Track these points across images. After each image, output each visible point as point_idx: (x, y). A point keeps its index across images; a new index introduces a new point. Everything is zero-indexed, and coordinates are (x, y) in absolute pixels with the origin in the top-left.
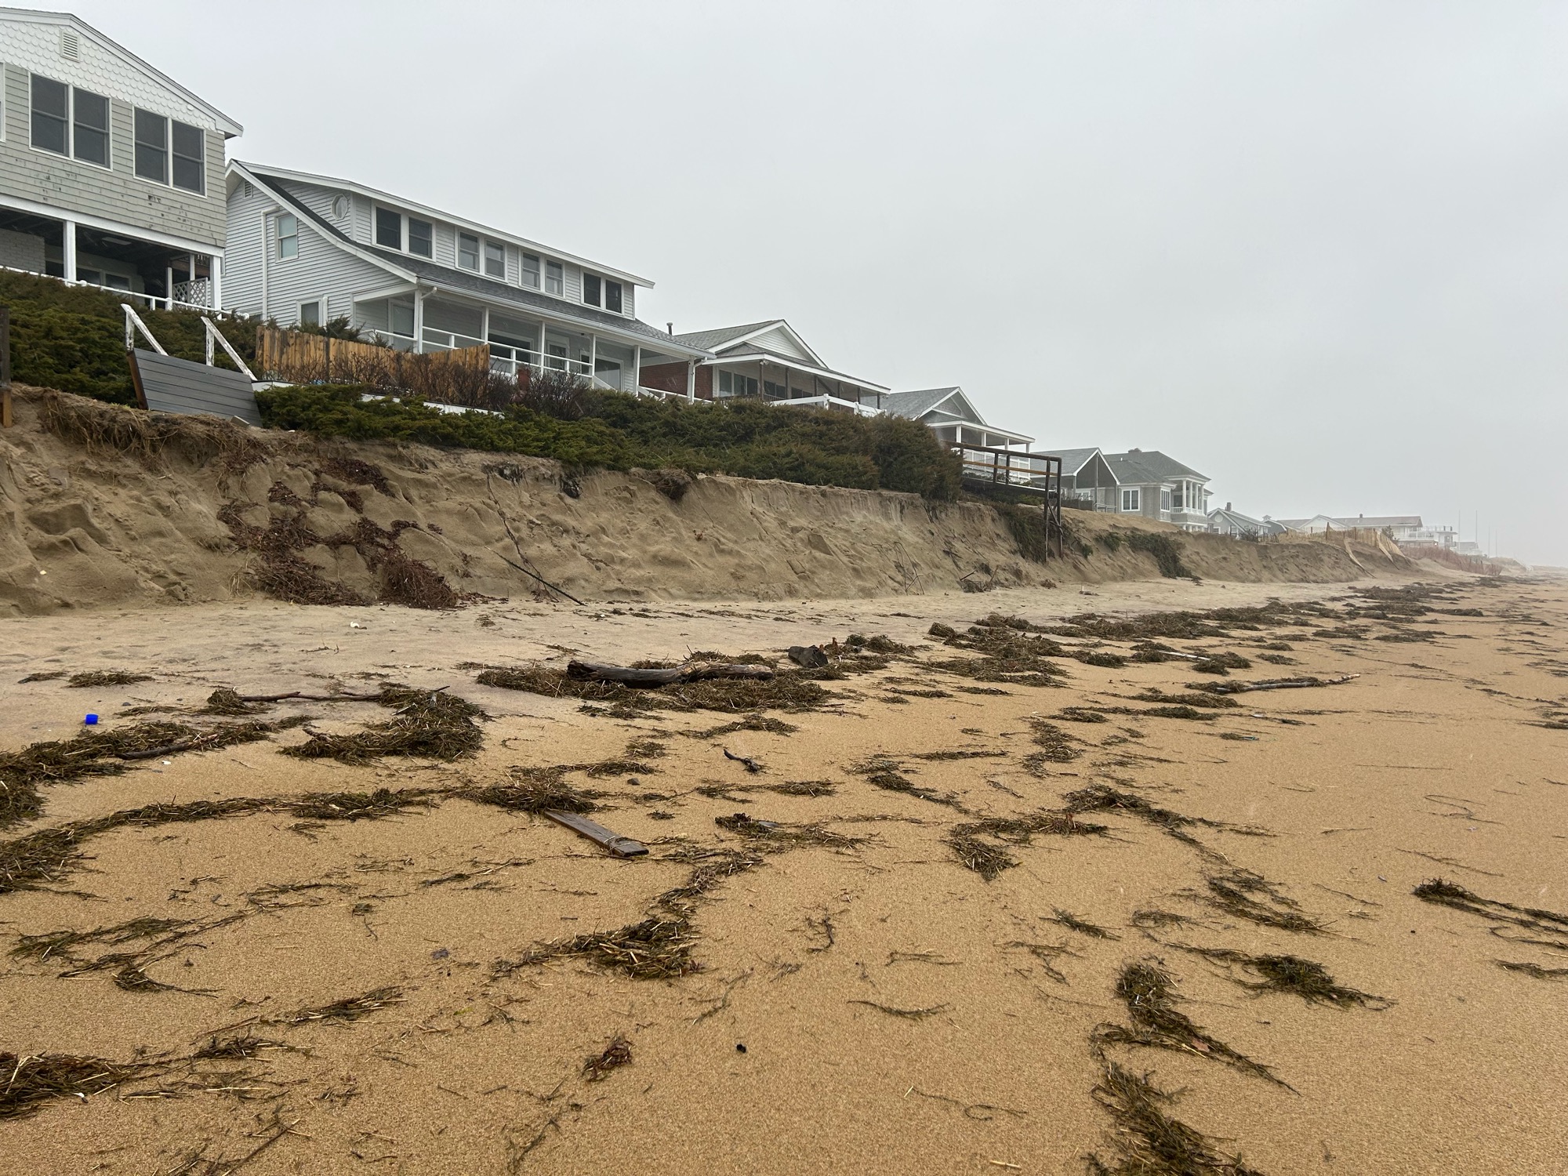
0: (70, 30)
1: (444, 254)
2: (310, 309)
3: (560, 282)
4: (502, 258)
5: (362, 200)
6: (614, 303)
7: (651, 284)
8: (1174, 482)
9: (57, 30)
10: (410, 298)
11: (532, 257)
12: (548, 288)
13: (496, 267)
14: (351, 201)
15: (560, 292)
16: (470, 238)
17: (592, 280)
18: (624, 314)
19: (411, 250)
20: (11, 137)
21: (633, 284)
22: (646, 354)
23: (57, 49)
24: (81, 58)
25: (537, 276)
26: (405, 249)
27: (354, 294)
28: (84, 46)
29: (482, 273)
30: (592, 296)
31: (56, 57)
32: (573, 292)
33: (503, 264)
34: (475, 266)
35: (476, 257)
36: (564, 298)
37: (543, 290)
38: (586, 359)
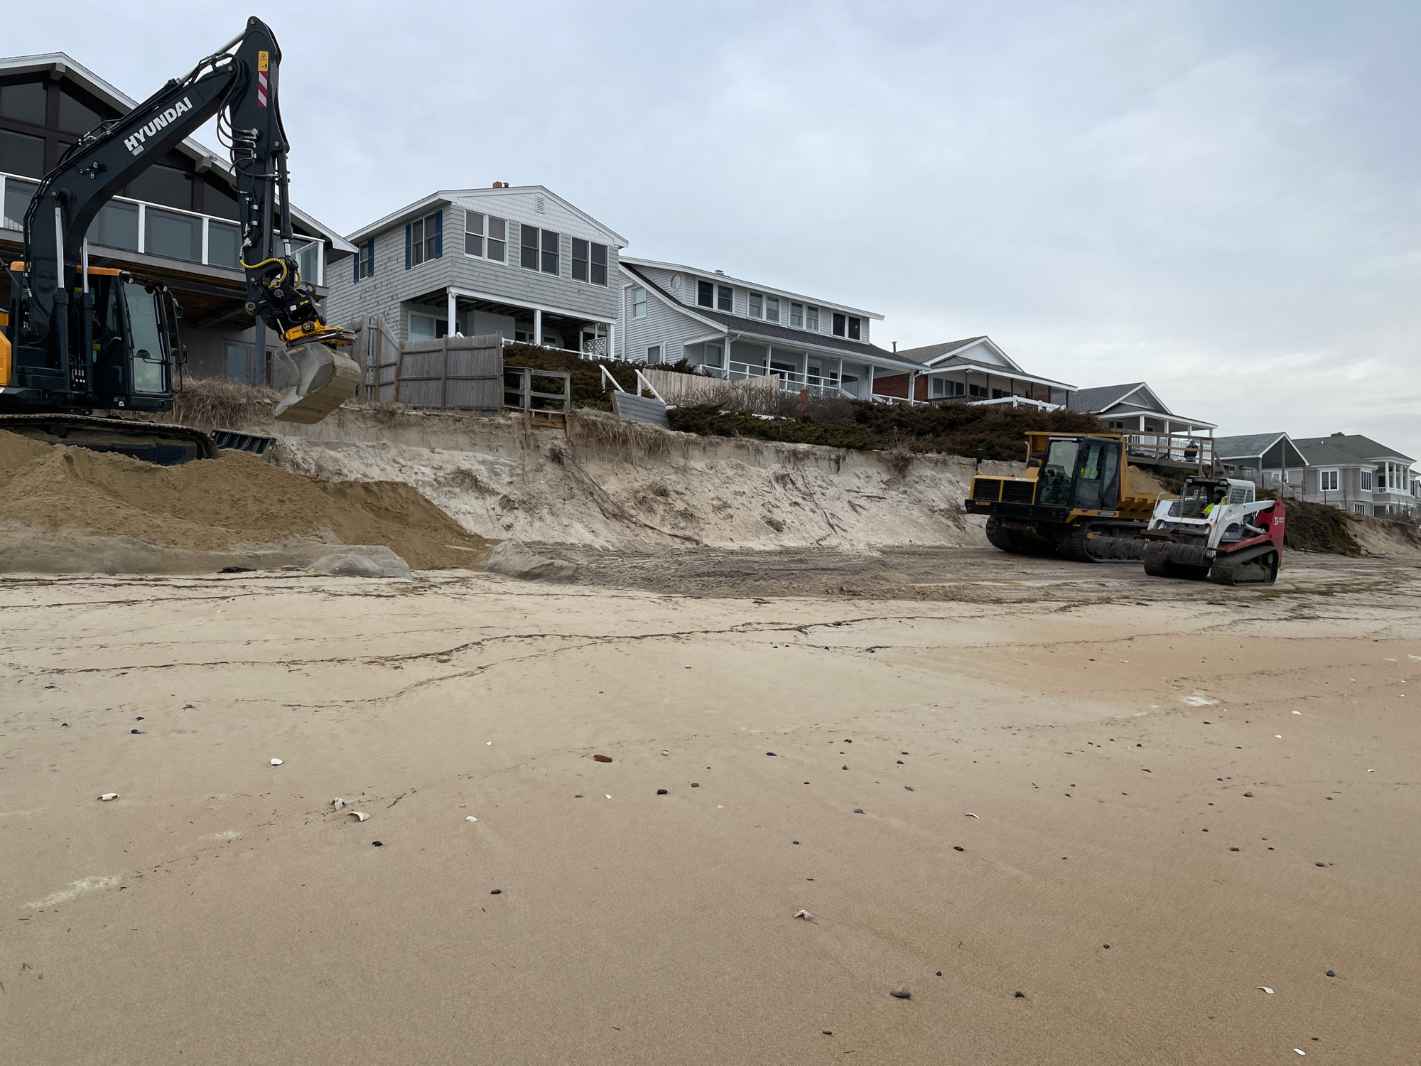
0: (540, 195)
1: (740, 309)
2: (654, 351)
3: (816, 321)
4: (778, 308)
5: (689, 276)
6: (854, 333)
7: (882, 317)
8: (1376, 464)
9: (533, 196)
10: (722, 341)
11: (797, 305)
12: (809, 326)
13: (773, 314)
14: (683, 279)
15: (816, 328)
16: (756, 295)
17: (839, 318)
18: (861, 341)
19: (719, 307)
20: (512, 263)
21: (868, 318)
22: (877, 369)
23: (534, 207)
24: (545, 211)
25: (800, 318)
26: (715, 308)
27: (684, 340)
28: (548, 204)
29: (764, 319)
30: (838, 329)
31: (533, 212)
32: (825, 328)
33: (778, 311)
34: (759, 315)
35: (760, 309)
36: (820, 332)
37: (804, 328)
38: (834, 376)
